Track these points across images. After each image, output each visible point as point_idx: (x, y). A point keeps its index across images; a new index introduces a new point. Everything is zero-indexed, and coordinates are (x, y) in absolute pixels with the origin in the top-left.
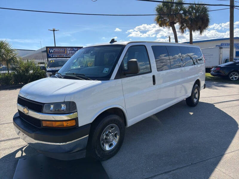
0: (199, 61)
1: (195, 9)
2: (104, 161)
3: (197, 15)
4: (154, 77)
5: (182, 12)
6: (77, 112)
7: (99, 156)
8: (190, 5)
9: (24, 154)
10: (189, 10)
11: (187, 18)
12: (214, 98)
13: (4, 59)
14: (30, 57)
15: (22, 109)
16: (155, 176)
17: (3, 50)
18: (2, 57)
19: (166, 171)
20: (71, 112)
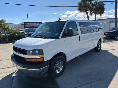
0: (100, 29)
1: (97, 3)
2: (56, 78)
3: (99, 6)
4: (79, 37)
5: (91, 5)
6: (43, 54)
7: (54, 75)
8: (95, 2)
9: (16, 75)
10: (94, 4)
11: (93, 8)
12: (108, 48)
13: (3, 28)
14: (16, 27)
15: (15, 53)
16: (82, 86)
17: (3, 24)
18: (2, 27)
19: (87, 83)
20: (40, 54)
